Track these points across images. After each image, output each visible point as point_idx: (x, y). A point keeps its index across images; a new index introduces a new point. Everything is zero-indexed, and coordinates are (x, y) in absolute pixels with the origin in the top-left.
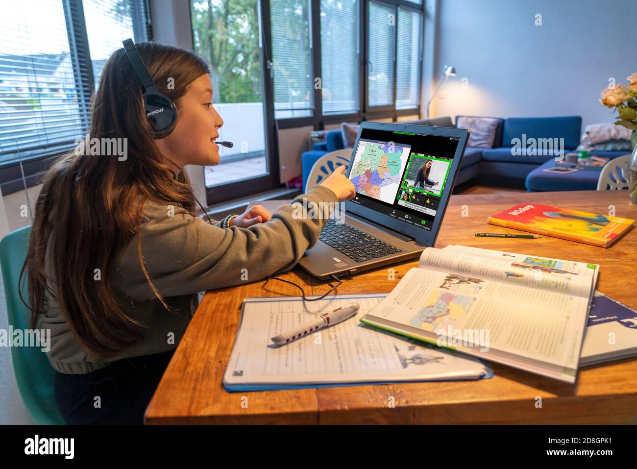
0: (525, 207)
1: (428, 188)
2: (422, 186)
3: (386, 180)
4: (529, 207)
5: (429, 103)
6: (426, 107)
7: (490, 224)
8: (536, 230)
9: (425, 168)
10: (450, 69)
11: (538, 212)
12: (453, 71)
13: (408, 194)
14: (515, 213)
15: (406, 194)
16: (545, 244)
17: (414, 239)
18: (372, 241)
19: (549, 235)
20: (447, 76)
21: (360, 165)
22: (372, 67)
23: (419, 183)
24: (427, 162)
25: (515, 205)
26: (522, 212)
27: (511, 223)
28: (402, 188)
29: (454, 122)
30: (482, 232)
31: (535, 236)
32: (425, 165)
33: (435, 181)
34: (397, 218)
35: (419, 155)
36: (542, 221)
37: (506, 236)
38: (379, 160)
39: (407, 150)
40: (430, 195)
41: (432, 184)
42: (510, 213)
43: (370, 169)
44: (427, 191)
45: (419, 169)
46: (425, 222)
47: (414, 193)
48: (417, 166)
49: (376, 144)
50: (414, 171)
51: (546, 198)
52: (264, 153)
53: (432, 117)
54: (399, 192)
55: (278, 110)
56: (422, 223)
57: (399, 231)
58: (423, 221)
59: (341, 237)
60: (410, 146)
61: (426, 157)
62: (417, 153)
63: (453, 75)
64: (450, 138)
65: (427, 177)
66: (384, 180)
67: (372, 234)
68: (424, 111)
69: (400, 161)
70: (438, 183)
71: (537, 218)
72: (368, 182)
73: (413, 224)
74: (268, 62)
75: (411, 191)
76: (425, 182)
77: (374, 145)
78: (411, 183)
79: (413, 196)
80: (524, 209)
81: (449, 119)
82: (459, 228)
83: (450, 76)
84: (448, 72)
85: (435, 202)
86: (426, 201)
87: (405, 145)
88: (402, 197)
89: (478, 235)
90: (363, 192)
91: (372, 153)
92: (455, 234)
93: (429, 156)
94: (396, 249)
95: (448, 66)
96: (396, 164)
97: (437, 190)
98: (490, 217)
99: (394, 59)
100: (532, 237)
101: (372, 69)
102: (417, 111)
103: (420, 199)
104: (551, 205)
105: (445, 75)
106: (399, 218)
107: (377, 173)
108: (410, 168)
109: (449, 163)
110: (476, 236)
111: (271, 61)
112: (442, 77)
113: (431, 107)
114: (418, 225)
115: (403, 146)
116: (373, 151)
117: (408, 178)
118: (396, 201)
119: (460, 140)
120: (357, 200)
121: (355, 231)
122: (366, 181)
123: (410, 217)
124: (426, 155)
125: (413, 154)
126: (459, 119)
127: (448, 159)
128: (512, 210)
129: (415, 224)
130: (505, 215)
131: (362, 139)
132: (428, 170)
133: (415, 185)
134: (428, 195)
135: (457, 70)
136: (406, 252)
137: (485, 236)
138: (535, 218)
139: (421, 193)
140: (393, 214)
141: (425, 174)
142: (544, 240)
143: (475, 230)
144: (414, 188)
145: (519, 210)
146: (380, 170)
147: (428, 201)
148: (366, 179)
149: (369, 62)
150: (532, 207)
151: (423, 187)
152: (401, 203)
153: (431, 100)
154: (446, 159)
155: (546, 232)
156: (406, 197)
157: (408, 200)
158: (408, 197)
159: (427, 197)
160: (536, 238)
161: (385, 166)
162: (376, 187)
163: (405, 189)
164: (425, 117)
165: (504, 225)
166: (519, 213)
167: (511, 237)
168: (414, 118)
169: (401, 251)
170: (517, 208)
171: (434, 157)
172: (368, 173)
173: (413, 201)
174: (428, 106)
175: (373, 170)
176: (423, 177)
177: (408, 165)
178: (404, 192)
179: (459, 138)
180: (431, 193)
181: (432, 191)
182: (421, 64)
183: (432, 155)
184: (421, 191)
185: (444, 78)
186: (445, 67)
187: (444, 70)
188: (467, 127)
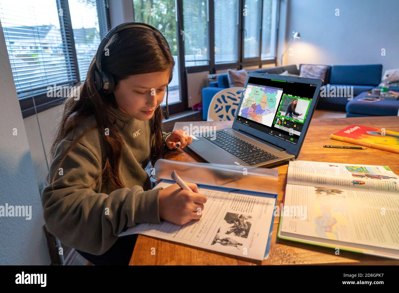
0: (354, 128)
1: (295, 117)
2: (291, 115)
3: (266, 111)
4: (356, 128)
5: (283, 56)
6: (280, 58)
7: (332, 139)
8: (364, 144)
9: (292, 104)
10: (296, 34)
11: (363, 131)
12: (299, 35)
13: (281, 121)
14: (348, 132)
15: (280, 121)
16: (370, 153)
17: (285, 150)
18: (258, 151)
19: (372, 147)
20: (294, 39)
21: (248, 100)
22: (246, 33)
23: (288, 114)
24: (294, 101)
25: (347, 126)
26: (352, 131)
27: (346, 138)
28: (277, 117)
29: (298, 68)
30: (327, 144)
31: (363, 147)
32: (293, 102)
33: (300, 113)
34: (274, 136)
35: (289, 95)
36: (367, 137)
37: (344, 148)
38: (261, 98)
39: (280, 92)
40: (296, 122)
41: (297, 115)
42: (345, 132)
43: (255, 103)
44: (294, 119)
45: (289, 104)
46: (293, 139)
47: (285, 120)
48: (287, 102)
49: (259, 87)
50: (285, 106)
51: (366, 121)
52: (178, 87)
53: (284, 65)
54: (275, 119)
55: (187, 61)
56: (291, 140)
57: (275, 144)
58: (291, 138)
59: (238, 147)
60: (282, 89)
61: (293, 97)
62: (287, 94)
63: (298, 38)
64: (310, 85)
65: (295, 110)
66: (265, 111)
67: (257, 146)
68: (279, 61)
69: (275, 99)
70: (302, 114)
71: (363, 135)
72: (254, 112)
73: (285, 140)
74: (181, 30)
75: (283, 119)
76: (293, 113)
77: (258, 88)
78: (283, 114)
79: (284, 122)
80: (353, 129)
81: (295, 66)
82: (312, 141)
83: (296, 38)
84: (295, 36)
85: (299, 126)
86: (293, 126)
87: (279, 89)
88: (277, 123)
89: (326, 147)
90: (250, 118)
91: (256, 93)
92: (310, 146)
93: (296, 96)
94: (274, 156)
95: (295, 32)
96: (273, 101)
97: (301, 119)
98: (332, 135)
99: (260, 28)
100: (361, 149)
101: (246, 34)
103: (290, 124)
104: (371, 126)
105: (293, 38)
106: (275, 136)
107: (260, 106)
108: (282, 104)
109: (310, 101)
110: (324, 147)
111: (183, 30)
112: (291, 39)
113: (284, 58)
114: (288, 141)
115: (278, 89)
116: (257, 92)
117: (281, 110)
118: (273, 125)
119: (317, 86)
120: (246, 123)
121: (246, 143)
122: (252, 111)
123: (283, 136)
124: (294, 95)
125: (284, 94)
127: (309, 99)
128: (346, 129)
129: (286, 140)
130: (341, 133)
131: (249, 84)
132: (295, 106)
133: (286, 115)
134: (295, 121)
135: (301, 35)
136: (281, 158)
137: (330, 147)
138: (362, 136)
139: (290, 120)
140: (271, 133)
141: (293, 108)
142: (369, 151)
143: (323, 143)
144: (286, 117)
145: (350, 129)
146: (262, 105)
147: (295, 126)
148: (252, 110)
149: (245, 30)
150: (359, 128)
151: (292, 117)
152: (276, 126)
153: (284, 54)
154: (308, 99)
155: (370, 145)
156: (280, 122)
157: (281, 125)
158: (281, 123)
159: (294, 123)
160: (364, 149)
161: (265, 102)
162: (259, 115)
163: (279, 118)
164: (280, 65)
165: (342, 140)
166: (350, 132)
167: (347, 148)
168: (272, 66)
169: (278, 158)
170: (348, 128)
171: (299, 97)
172: (254, 106)
173: (285, 126)
174: (282, 58)
175: (257, 104)
176: (291, 110)
177: (281, 102)
178: (278, 119)
179: (317, 85)
180: (297, 121)
181: (298, 119)
182: (278, 31)
183: (298, 95)
184: (290, 119)
185: (293, 40)
186: (294, 32)
187: (293, 35)
188: (307, 71)
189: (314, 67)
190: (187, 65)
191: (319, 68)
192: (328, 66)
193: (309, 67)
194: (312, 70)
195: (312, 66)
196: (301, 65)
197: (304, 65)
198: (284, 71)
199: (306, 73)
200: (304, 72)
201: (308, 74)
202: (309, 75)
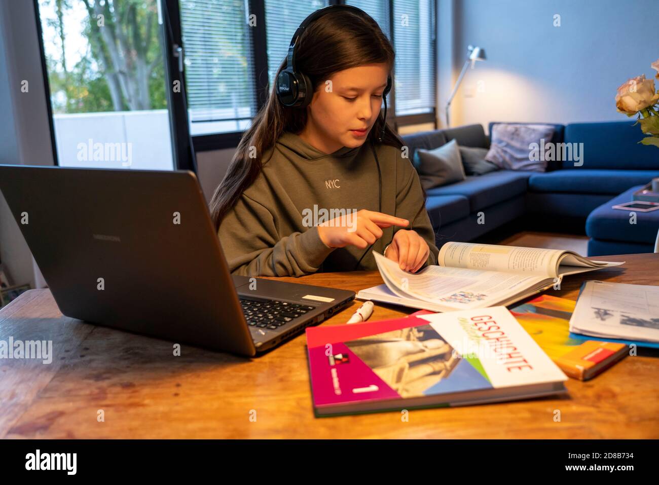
5: (449, 104)
6: (445, 111)
10: (476, 51)
12: (482, 55)
20: (473, 62)
29: (487, 133)
53: (454, 124)
63: (480, 60)
68: (441, 116)
74: (175, 46)
81: (479, 128)
84: (474, 55)
95: (474, 47)
102: (431, 117)
105: (470, 60)
111: (180, 46)
112: (467, 63)
113: (452, 110)
126: (495, 127)
135: (487, 54)
153: (452, 99)
164: (443, 126)
168: (427, 128)
174: (447, 108)
182: (434, 45)
185: (469, 65)
186: (470, 48)
187: (469, 53)
188: (506, 139)
189: (522, 129)
190: (195, 130)
191: (534, 130)
192: (557, 126)
193: (511, 128)
194: (518, 135)
195: (518, 126)
196: (491, 125)
197: (499, 123)
198: (448, 140)
199: (504, 144)
200: (500, 141)
201: (508, 145)
202: (512, 147)
